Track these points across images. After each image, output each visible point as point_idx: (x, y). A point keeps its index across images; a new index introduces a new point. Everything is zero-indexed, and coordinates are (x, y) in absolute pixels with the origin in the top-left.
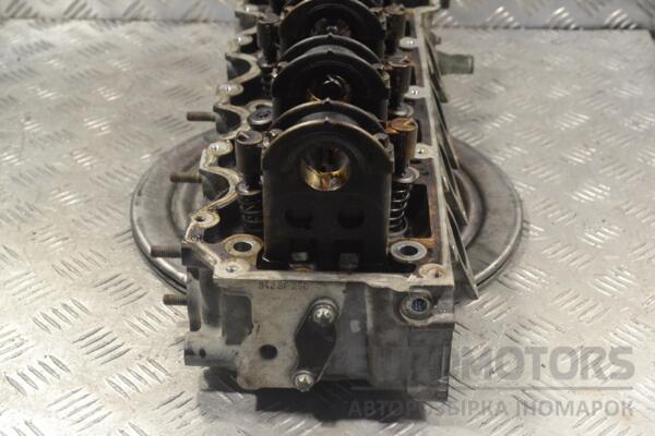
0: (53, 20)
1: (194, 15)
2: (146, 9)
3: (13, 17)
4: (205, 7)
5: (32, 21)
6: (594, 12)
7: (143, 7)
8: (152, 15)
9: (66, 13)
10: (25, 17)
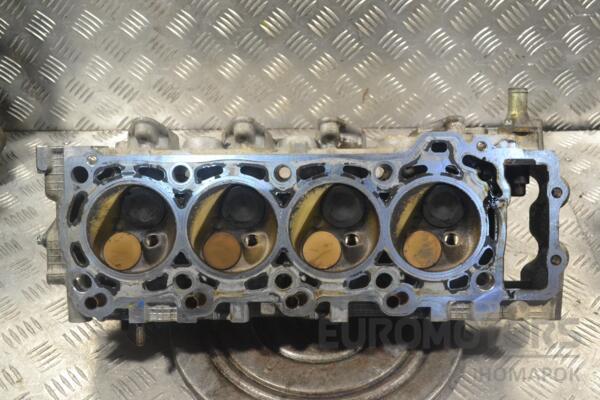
0: (110, 132)
1: (211, 125)
2: (176, 123)
3: (81, 130)
4: (217, 120)
5: (95, 133)
6: (496, 115)
7: (174, 121)
8: (179, 127)
9: (120, 125)
10: (90, 130)
